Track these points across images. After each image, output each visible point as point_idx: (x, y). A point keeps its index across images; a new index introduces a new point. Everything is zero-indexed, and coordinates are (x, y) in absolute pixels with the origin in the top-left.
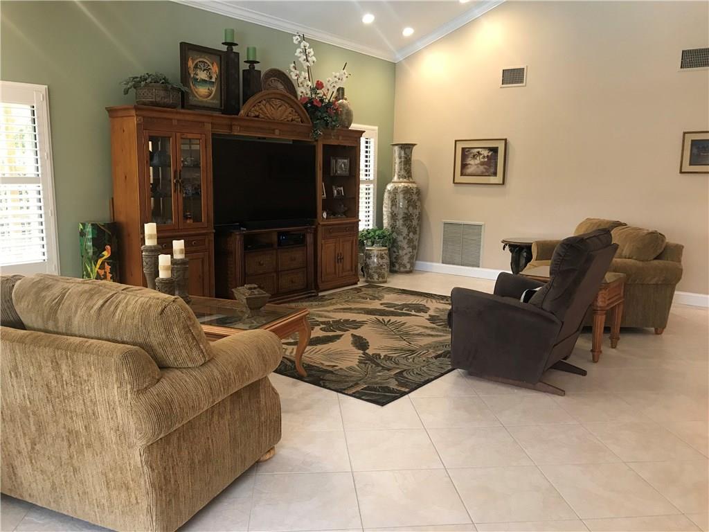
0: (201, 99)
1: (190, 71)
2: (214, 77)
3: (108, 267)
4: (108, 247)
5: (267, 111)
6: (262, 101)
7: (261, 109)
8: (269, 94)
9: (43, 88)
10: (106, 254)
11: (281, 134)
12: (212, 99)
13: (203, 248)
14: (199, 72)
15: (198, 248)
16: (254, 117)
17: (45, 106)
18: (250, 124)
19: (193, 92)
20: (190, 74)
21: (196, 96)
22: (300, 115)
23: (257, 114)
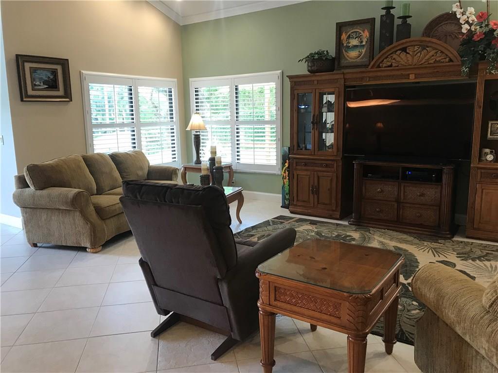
0: (351, 60)
1: (344, 42)
2: (365, 41)
3: (287, 173)
4: (287, 161)
5: (402, 59)
6: (396, 51)
7: (394, 59)
8: (403, 44)
9: (279, 72)
10: (287, 165)
11: (415, 78)
12: (362, 58)
13: (333, 169)
14: (351, 41)
15: (329, 169)
16: (385, 67)
17: (279, 81)
18: (379, 74)
19: (345, 57)
20: (343, 44)
21: (347, 60)
22: (447, 55)
23: (389, 64)
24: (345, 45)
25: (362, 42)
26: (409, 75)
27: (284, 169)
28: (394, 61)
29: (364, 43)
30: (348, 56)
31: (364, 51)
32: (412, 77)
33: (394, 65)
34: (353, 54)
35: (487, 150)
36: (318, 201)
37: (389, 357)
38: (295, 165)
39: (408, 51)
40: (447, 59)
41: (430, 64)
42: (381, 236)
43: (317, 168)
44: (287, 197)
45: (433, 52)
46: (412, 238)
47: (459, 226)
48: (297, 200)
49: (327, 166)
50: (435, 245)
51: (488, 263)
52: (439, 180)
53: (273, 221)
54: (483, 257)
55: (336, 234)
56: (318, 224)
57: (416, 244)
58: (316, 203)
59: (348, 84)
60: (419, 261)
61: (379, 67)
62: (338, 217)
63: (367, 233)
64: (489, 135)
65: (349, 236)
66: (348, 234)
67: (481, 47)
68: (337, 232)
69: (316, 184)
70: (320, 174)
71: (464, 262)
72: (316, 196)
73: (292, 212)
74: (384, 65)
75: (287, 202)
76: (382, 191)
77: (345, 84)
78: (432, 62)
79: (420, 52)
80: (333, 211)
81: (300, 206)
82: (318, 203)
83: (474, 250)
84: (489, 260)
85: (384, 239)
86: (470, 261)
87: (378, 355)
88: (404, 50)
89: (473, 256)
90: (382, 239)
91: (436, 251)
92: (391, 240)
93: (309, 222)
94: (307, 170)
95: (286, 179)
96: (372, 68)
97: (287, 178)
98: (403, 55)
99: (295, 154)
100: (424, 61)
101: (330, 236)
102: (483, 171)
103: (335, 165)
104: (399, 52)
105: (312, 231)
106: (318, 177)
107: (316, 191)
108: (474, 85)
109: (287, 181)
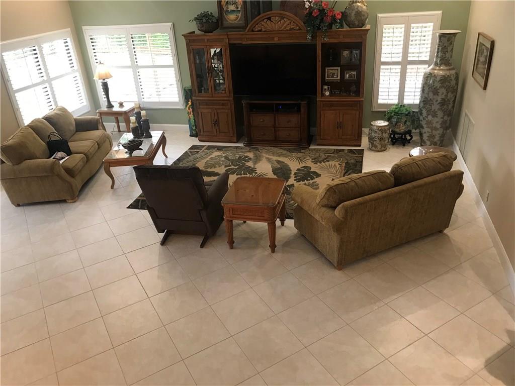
0: (231, 22)
1: (224, 7)
2: (240, 7)
3: (191, 109)
4: (190, 100)
5: (267, 25)
6: (264, 20)
7: (263, 25)
8: (268, 15)
9: (170, 24)
10: (190, 103)
11: (279, 40)
12: (239, 21)
13: (227, 107)
14: (229, 6)
15: (224, 107)
16: (258, 31)
17: (171, 33)
18: (254, 36)
19: (225, 18)
20: (223, 9)
21: (227, 21)
22: (297, 25)
23: (260, 29)
24: (225, 9)
25: (237, 8)
26: (274, 38)
27: (188, 106)
28: (263, 27)
29: (239, 9)
30: (228, 19)
31: (240, 15)
32: (276, 39)
33: (263, 30)
34: (232, 17)
35: (326, 87)
36: (219, 130)
37: (283, 227)
38: (198, 105)
39: (272, 20)
40: (298, 28)
41: (288, 30)
42: (266, 153)
43: (215, 107)
44: (194, 128)
45: (288, 22)
46: (286, 152)
47: (313, 136)
48: (204, 131)
49: (223, 105)
50: (299, 155)
51: (327, 163)
52: (299, 110)
53: (191, 152)
54: (326, 159)
55: (238, 156)
56: (223, 149)
57: (289, 156)
58: (218, 132)
59: (231, 42)
60: (291, 169)
61: (253, 31)
62: (236, 141)
63: (258, 152)
64: (326, 78)
65: (247, 157)
66: (246, 155)
67: (318, 22)
68: (238, 155)
69: (216, 118)
70: (219, 111)
71: (315, 165)
72: (217, 128)
73: (200, 141)
74: (256, 30)
75: (194, 132)
76: (264, 121)
77: (230, 42)
78: (288, 28)
79: (280, 21)
80: (231, 137)
81: (206, 136)
82: (220, 132)
83: (321, 154)
84: (328, 161)
85: (269, 155)
86: (319, 164)
87: (279, 227)
88: (269, 19)
89: (320, 160)
90: (267, 156)
91: (300, 160)
92: (273, 155)
93: (216, 149)
94: (208, 109)
95: (190, 114)
96: (248, 32)
97: (192, 113)
98: (269, 22)
99: (197, 97)
100: (283, 28)
101: (234, 158)
102: (324, 103)
103: (229, 104)
104: (265, 20)
105: (222, 157)
106: (218, 113)
107: (216, 123)
108: (315, 45)
109: (191, 116)
